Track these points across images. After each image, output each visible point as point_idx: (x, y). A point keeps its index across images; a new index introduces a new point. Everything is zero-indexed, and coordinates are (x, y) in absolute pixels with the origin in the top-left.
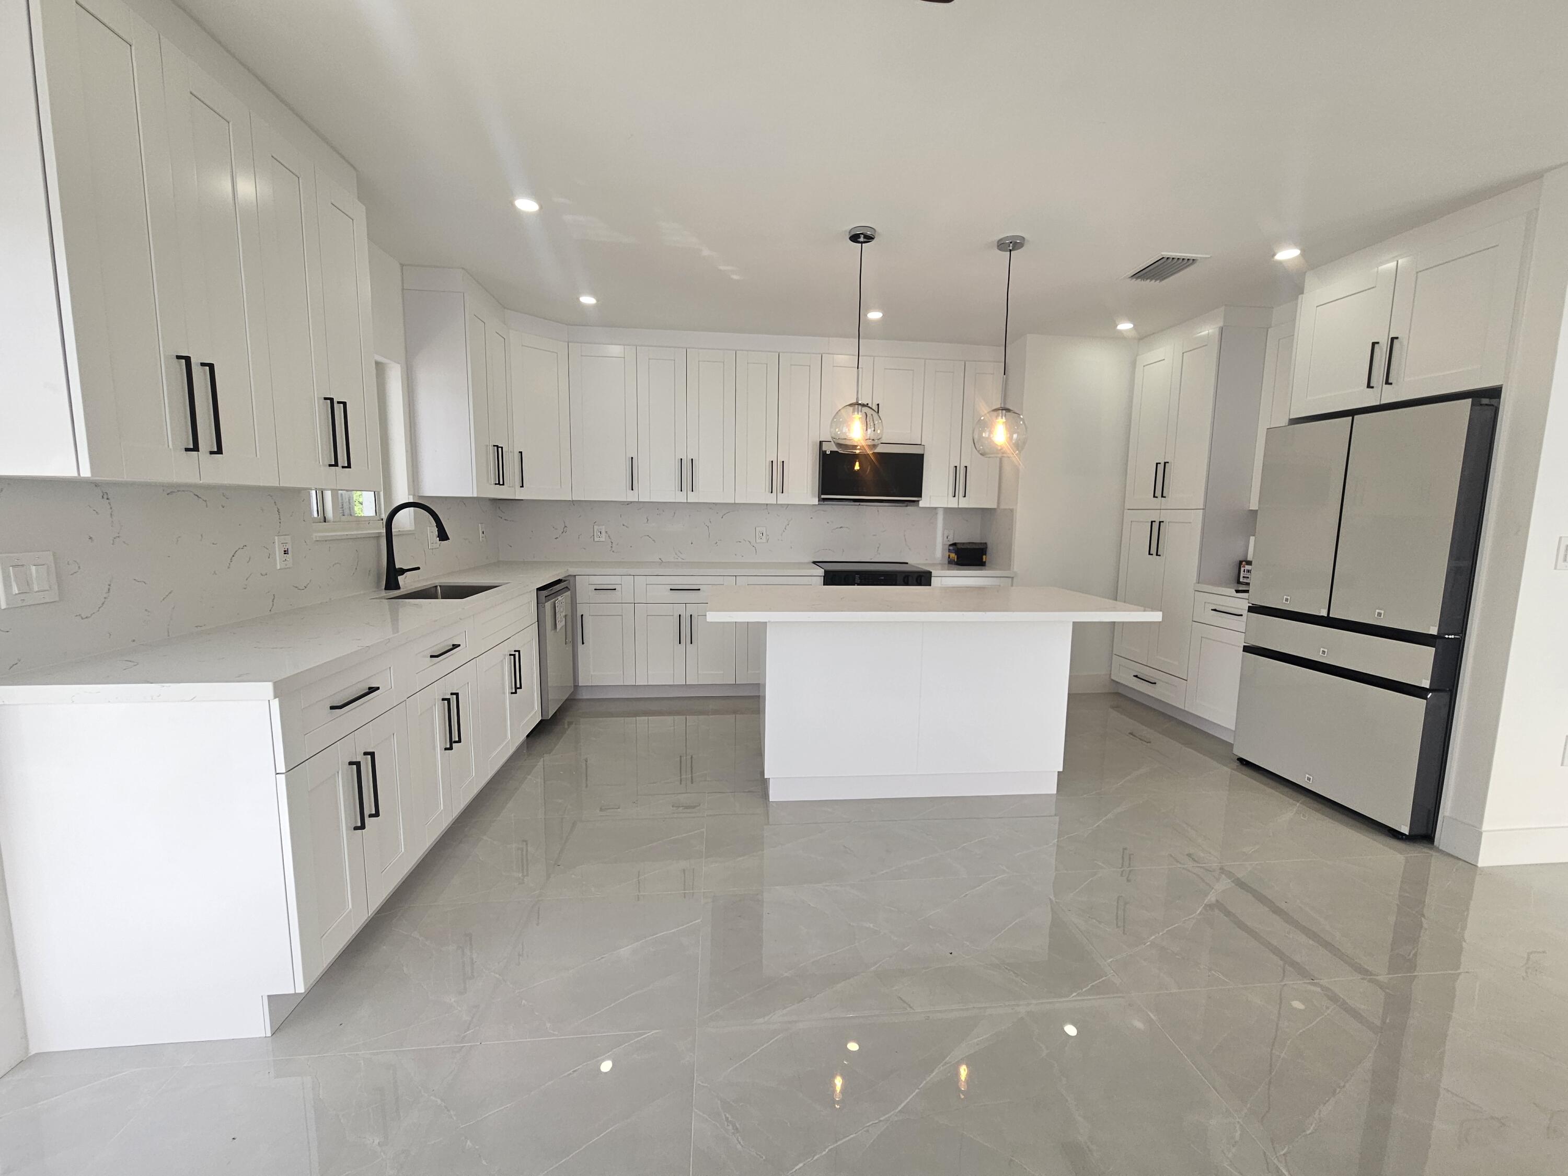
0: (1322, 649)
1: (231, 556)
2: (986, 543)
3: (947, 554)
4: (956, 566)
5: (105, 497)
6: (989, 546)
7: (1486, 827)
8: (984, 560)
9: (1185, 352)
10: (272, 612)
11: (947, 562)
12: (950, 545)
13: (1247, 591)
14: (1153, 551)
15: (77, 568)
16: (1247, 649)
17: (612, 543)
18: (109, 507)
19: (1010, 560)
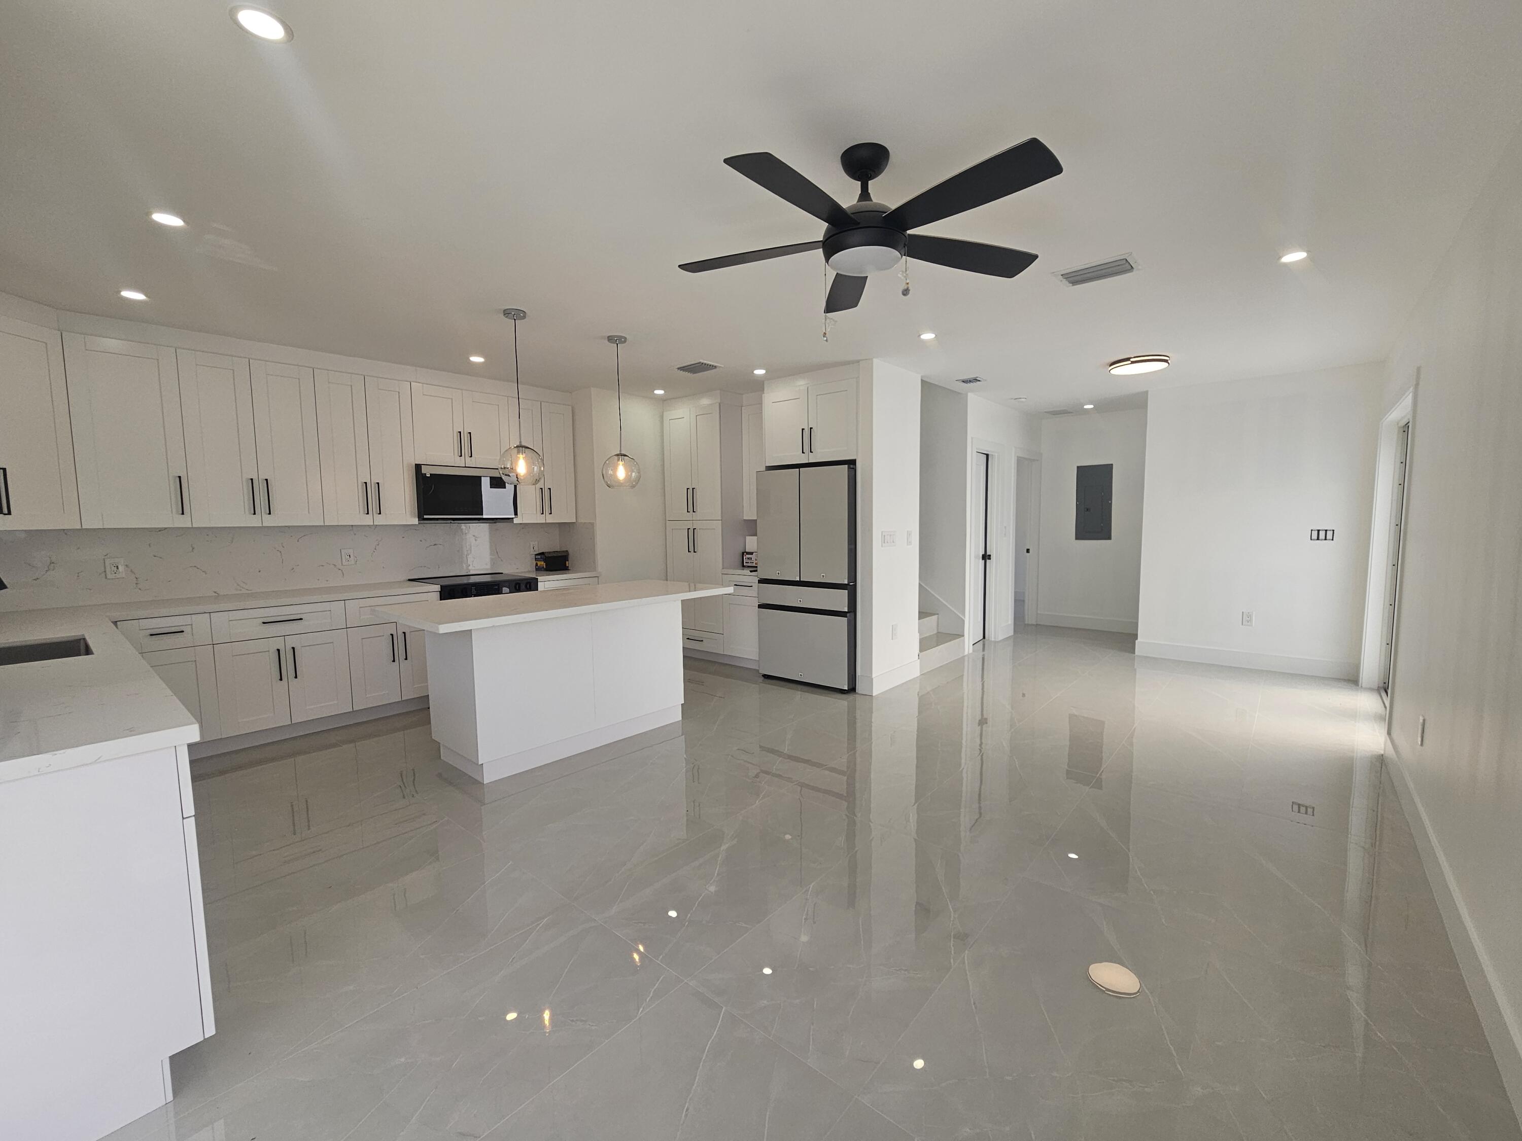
0: (799, 600)
2: (567, 551)
3: (534, 563)
4: (545, 572)
6: (570, 552)
7: (873, 676)
8: (567, 565)
9: (698, 415)
11: (535, 569)
12: (536, 555)
13: (756, 571)
14: (691, 549)
16: (760, 606)
17: (137, 578)
19: (594, 562)
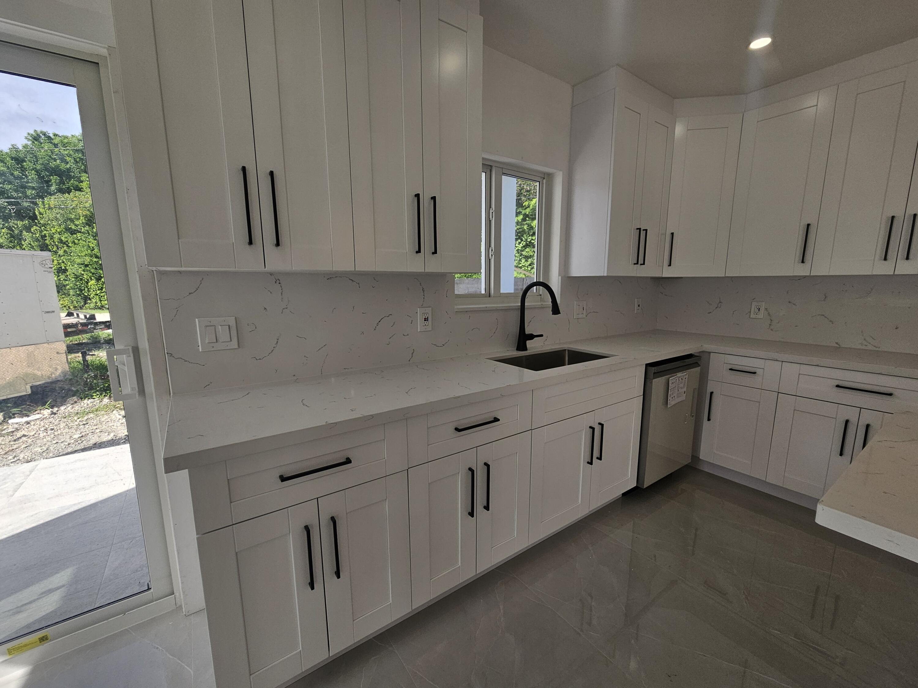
1: (378, 322)
5: (278, 282)
10: (411, 362)
15: (255, 328)
17: (771, 320)
18: (281, 288)
